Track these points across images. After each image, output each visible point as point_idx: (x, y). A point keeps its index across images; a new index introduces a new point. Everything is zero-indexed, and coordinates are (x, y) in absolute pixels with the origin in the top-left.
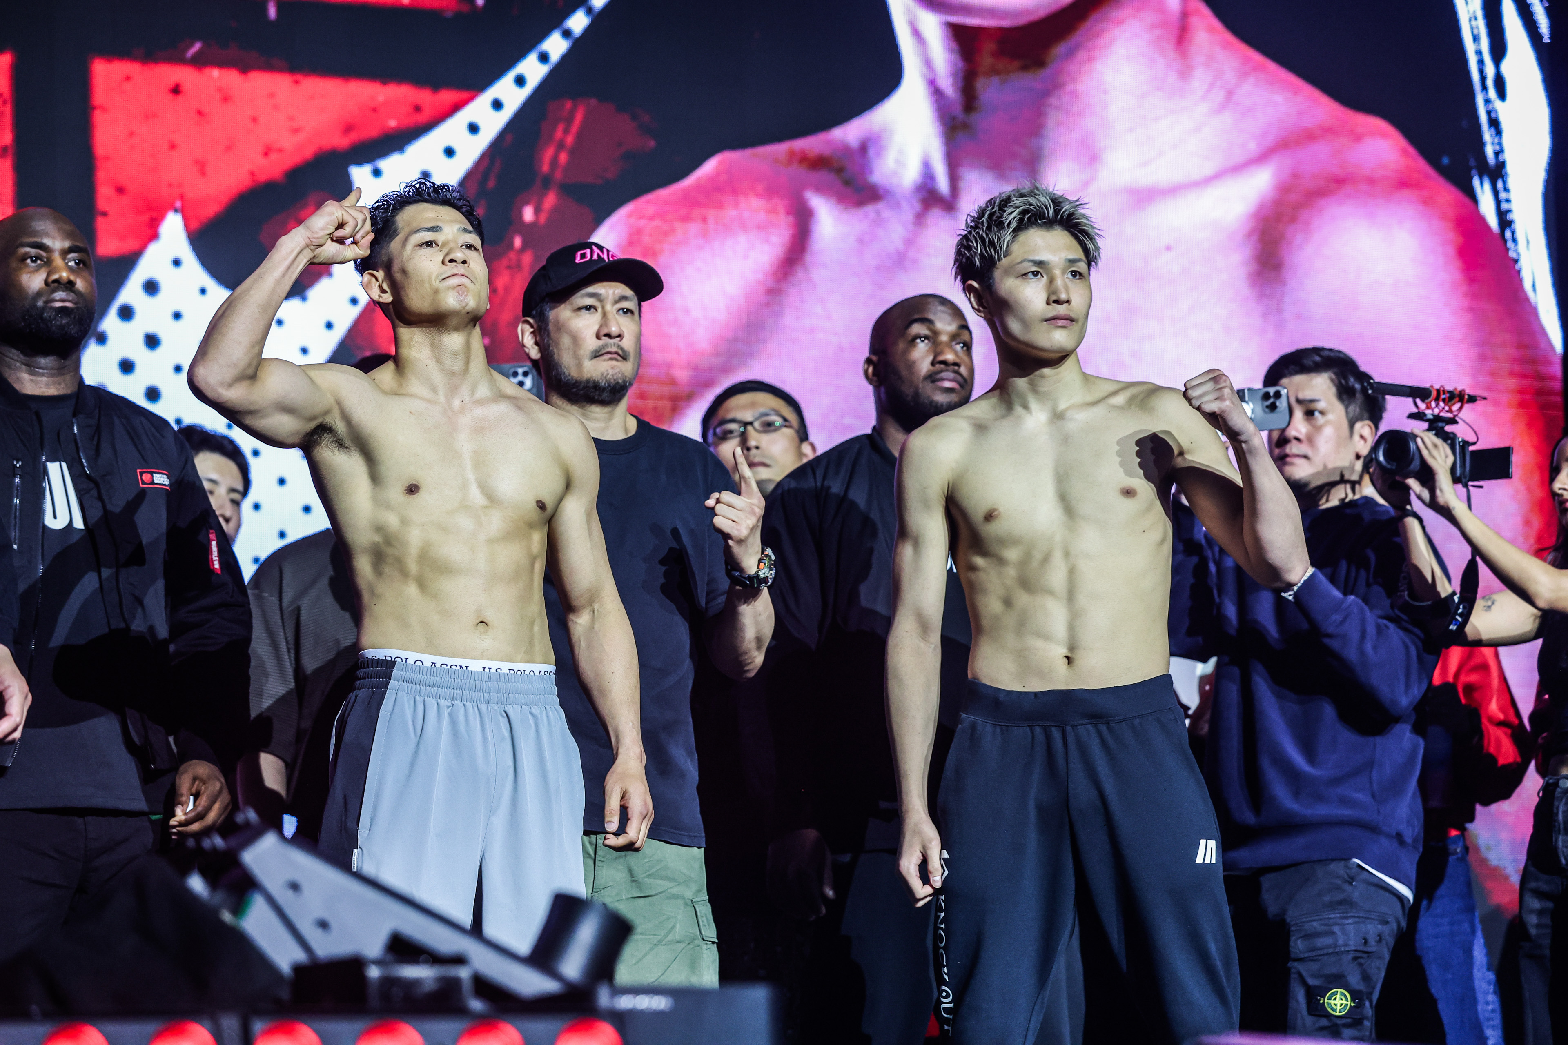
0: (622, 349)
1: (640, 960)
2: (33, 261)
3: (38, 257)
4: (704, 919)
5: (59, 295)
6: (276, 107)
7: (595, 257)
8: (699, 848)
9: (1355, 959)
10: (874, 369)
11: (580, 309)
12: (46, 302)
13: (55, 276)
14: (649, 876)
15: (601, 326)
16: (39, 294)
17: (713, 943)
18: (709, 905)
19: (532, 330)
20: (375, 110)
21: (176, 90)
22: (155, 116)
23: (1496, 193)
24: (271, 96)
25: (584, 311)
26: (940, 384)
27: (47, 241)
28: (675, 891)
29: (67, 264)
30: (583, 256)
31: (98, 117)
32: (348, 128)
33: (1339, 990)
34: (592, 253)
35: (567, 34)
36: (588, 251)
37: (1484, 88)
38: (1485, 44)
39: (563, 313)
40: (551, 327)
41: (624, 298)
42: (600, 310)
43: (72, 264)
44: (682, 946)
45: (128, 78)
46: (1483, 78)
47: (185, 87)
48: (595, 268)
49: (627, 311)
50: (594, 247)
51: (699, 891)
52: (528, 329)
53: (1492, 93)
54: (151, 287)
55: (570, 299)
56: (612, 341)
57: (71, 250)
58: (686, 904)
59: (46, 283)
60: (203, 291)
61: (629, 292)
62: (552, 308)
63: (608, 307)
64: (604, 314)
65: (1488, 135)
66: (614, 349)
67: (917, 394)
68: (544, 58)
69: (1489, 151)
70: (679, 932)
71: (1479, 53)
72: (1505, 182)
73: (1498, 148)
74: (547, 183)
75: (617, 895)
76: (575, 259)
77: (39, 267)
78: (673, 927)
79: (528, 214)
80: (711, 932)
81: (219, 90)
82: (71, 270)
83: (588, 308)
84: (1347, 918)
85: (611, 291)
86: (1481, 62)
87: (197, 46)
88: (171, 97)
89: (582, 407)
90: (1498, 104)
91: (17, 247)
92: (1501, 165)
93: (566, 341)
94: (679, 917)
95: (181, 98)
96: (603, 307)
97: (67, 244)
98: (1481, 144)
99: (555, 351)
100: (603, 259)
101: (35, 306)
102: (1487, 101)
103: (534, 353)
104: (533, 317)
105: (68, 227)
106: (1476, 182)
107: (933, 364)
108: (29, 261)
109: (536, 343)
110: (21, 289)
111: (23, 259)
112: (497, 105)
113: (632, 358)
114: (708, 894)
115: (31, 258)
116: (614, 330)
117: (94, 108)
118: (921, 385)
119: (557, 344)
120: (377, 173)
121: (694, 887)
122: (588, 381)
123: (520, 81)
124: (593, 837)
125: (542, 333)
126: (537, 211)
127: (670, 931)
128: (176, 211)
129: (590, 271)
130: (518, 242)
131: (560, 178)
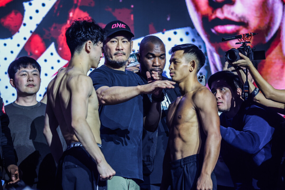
11: (112, 42)
30: (114, 26)
36: (116, 24)
74: (76, 6)
76: (112, 27)
79: (71, 15)
126: (73, 14)
130: (68, 22)
131: (79, 4)
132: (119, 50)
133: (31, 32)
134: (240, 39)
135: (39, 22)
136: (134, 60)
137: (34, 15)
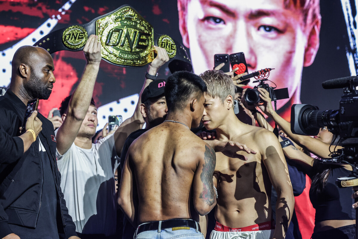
7: (164, 86)
11: (160, 103)
19: (144, 108)
23: (354, 58)
25: (161, 104)
30: (161, 85)
36: (162, 83)
37: (350, 25)
38: (350, 11)
39: (154, 104)
40: (150, 108)
46: (349, 22)
52: (143, 107)
53: (352, 27)
55: (158, 100)
65: (351, 40)
69: (352, 45)
71: (348, 14)
72: (357, 54)
73: (354, 44)
76: (158, 86)
86: (349, 17)
90: (354, 30)
92: (355, 49)
93: (155, 113)
98: (349, 43)
102: (351, 29)
103: (145, 115)
106: (348, 54)
109: (146, 112)
112: (41, 33)
119: (152, 114)
120: (4, 54)
125: (147, 109)
131: (61, 55)
134: (257, 76)
136: (116, 126)
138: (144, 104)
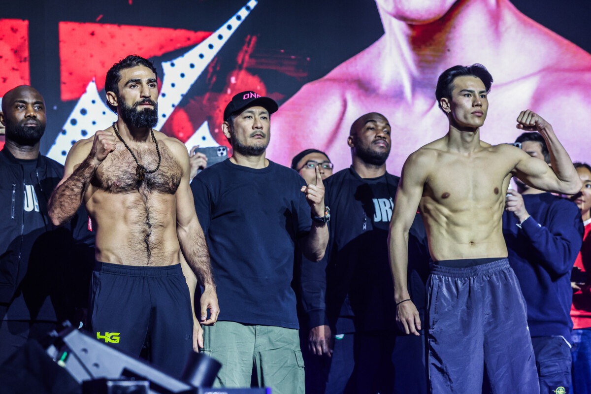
0: (263, 133)
1: (274, 374)
2: (21, 108)
3: (23, 106)
4: (299, 358)
5: (30, 121)
6: (132, 40)
7: (251, 97)
8: (297, 329)
9: (565, 375)
10: (352, 141)
11: (245, 118)
12: (25, 124)
13: (29, 114)
14: (277, 341)
15: (254, 124)
16: (22, 121)
17: (303, 367)
18: (301, 352)
20: (171, 40)
21: (93, 34)
22: (84, 44)
24: (131, 35)
25: (247, 118)
26: (378, 144)
27: (26, 100)
28: (287, 346)
29: (34, 109)
30: (246, 96)
31: (62, 45)
32: (162, 47)
33: (561, 387)
34: (250, 95)
35: (248, 8)
36: (248, 94)
39: (239, 119)
40: (234, 125)
41: (263, 113)
42: (253, 118)
43: (36, 108)
44: (290, 368)
45: (73, 30)
47: (96, 32)
48: (250, 101)
49: (264, 118)
50: (251, 93)
51: (297, 347)
52: (226, 126)
54: (84, 112)
55: (242, 113)
56: (258, 130)
57: (35, 103)
58: (292, 352)
59: (25, 117)
60: (104, 113)
61: (265, 110)
62: (235, 118)
63: (257, 116)
64: (255, 119)
66: (259, 133)
67: (369, 149)
68: (239, 18)
70: (289, 363)
74: (240, 68)
75: (265, 348)
76: (243, 97)
77: (23, 110)
78: (287, 361)
79: (233, 80)
80: (302, 363)
81: (110, 33)
82: (35, 111)
83: (249, 117)
84: (560, 359)
85: (257, 110)
87: (101, 16)
88: (91, 36)
89: (247, 157)
91: (14, 103)
93: (240, 131)
94: (289, 357)
95: (94, 37)
96: (255, 117)
97: (34, 101)
99: (236, 134)
100: (254, 98)
101: (21, 126)
103: (228, 135)
104: (227, 121)
105: (35, 94)
107: (375, 137)
108: (19, 108)
109: (229, 132)
110: (15, 119)
111: (17, 107)
112: (220, 37)
113: (266, 137)
114: (301, 348)
115: (20, 106)
116: (259, 125)
117: (61, 41)
118: (370, 145)
119: (237, 132)
120: (173, 65)
121: (295, 345)
122: (249, 147)
123: (229, 27)
124: (255, 327)
125: (231, 127)
126: (236, 80)
127: (285, 363)
128: (93, 81)
129: (249, 102)
130: (229, 91)
131: (245, 65)
132: (257, 128)
133: (173, 106)
135: (185, 92)
137: (178, 80)
138: (227, 123)
